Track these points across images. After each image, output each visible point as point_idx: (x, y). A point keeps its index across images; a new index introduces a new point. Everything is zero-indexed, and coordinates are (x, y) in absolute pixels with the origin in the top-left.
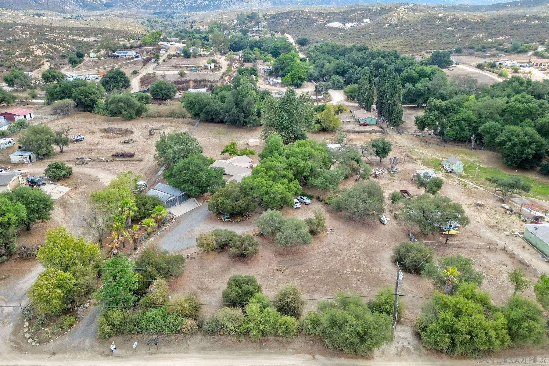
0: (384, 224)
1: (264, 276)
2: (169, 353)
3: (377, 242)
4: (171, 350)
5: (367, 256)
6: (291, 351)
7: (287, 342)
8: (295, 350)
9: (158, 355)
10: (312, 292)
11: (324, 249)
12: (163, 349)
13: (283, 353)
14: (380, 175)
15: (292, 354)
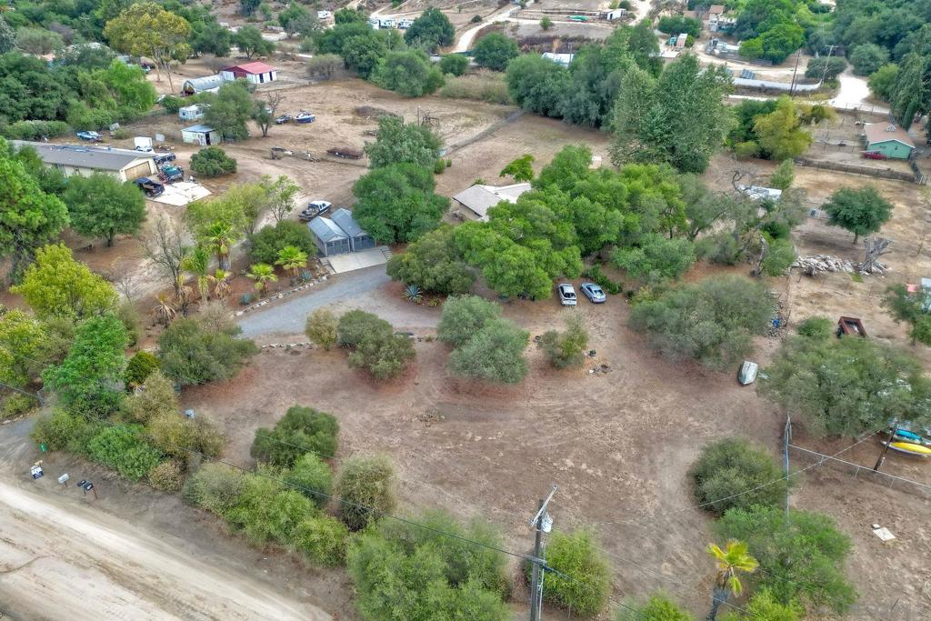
0: (741, 384)
1: (386, 423)
2: (109, 512)
3: (690, 419)
4: (116, 507)
5: (639, 444)
6: (305, 593)
7: (311, 571)
8: (314, 593)
9: (90, 510)
10: (447, 485)
11: (557, 402)
12: (106, 503)
13: (285, 592)
14: (826, 273)
15: (301, 600)
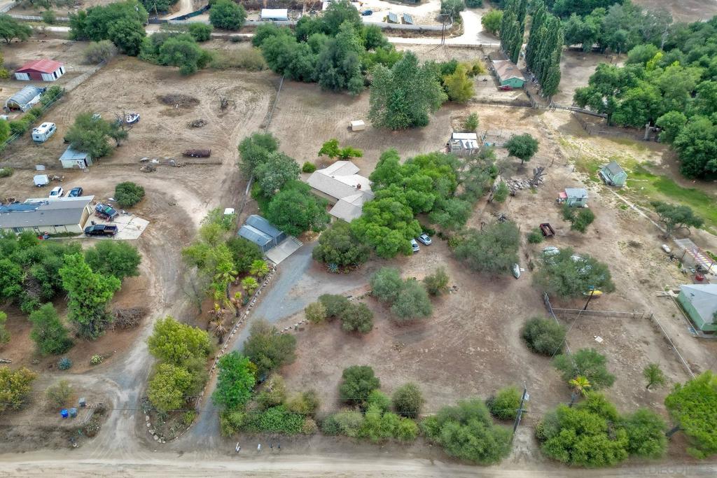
0: (517, 278)
1: (380, 357)
2: (292, 454)
3: (506, 306)
5: (494, 328)
9: (281, 457)
11: (446, 317)
14: (519, 191)
